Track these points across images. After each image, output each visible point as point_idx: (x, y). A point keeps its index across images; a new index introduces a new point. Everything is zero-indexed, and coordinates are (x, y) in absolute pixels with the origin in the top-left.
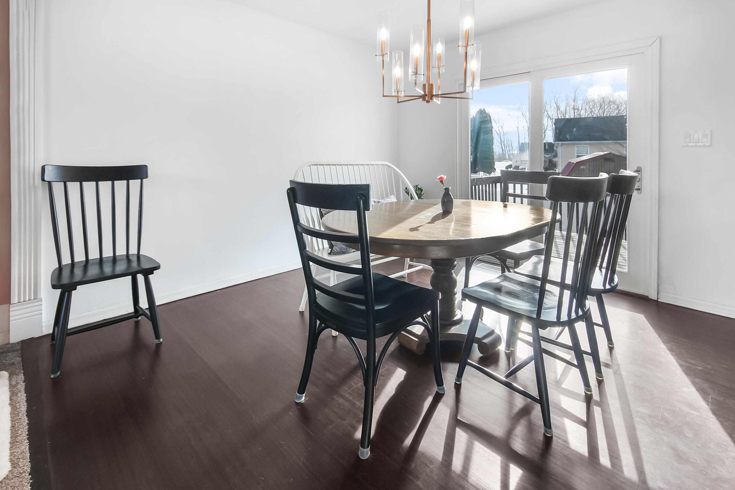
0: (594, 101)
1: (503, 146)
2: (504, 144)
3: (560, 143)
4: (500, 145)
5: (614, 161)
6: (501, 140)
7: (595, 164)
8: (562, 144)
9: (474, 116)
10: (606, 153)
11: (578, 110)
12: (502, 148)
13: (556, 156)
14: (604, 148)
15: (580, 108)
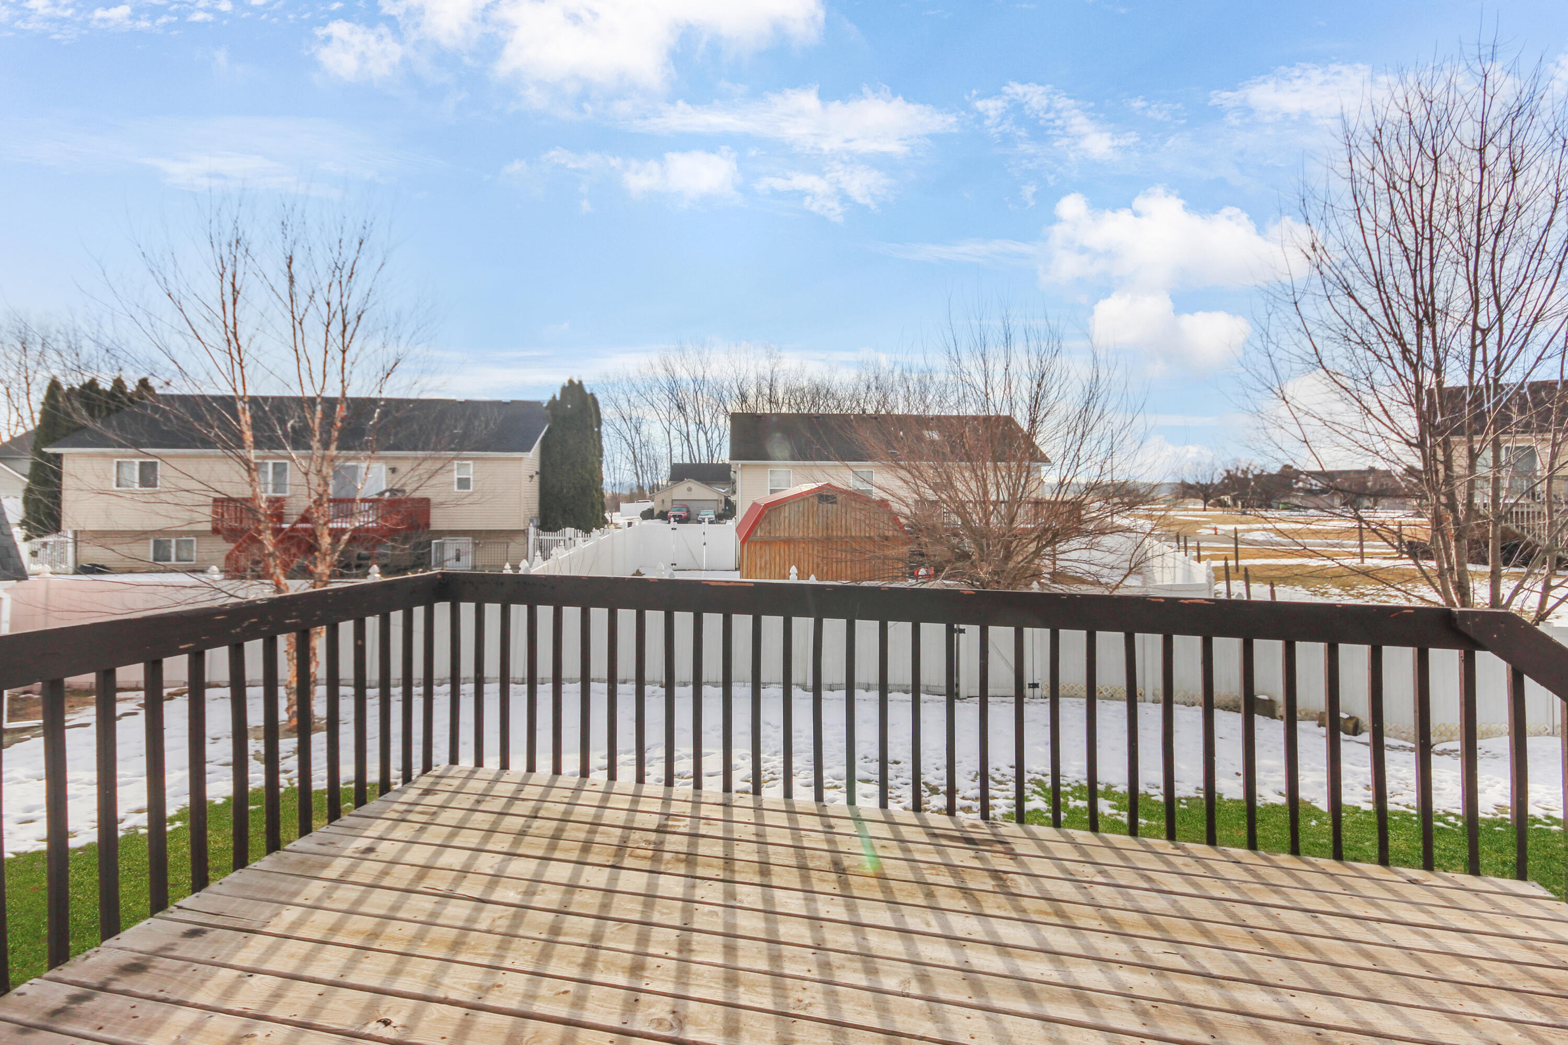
0: (802, 389)
1: (639, 468)
2: (642, 466)
3: (740, 462)
4: (633, 467)
5: (836, 503)
6: (635, 457)
7: (801, 509)
8: (742, 465)
9: (554, 397)
10: (820, 484)
11: (777, 403)
12: (637, 474)
13: (734, 492)
14: (817, 473)
15: (780, 400)
